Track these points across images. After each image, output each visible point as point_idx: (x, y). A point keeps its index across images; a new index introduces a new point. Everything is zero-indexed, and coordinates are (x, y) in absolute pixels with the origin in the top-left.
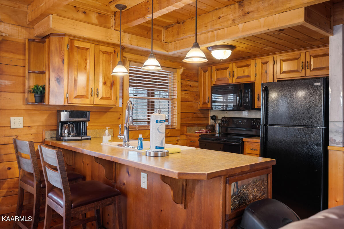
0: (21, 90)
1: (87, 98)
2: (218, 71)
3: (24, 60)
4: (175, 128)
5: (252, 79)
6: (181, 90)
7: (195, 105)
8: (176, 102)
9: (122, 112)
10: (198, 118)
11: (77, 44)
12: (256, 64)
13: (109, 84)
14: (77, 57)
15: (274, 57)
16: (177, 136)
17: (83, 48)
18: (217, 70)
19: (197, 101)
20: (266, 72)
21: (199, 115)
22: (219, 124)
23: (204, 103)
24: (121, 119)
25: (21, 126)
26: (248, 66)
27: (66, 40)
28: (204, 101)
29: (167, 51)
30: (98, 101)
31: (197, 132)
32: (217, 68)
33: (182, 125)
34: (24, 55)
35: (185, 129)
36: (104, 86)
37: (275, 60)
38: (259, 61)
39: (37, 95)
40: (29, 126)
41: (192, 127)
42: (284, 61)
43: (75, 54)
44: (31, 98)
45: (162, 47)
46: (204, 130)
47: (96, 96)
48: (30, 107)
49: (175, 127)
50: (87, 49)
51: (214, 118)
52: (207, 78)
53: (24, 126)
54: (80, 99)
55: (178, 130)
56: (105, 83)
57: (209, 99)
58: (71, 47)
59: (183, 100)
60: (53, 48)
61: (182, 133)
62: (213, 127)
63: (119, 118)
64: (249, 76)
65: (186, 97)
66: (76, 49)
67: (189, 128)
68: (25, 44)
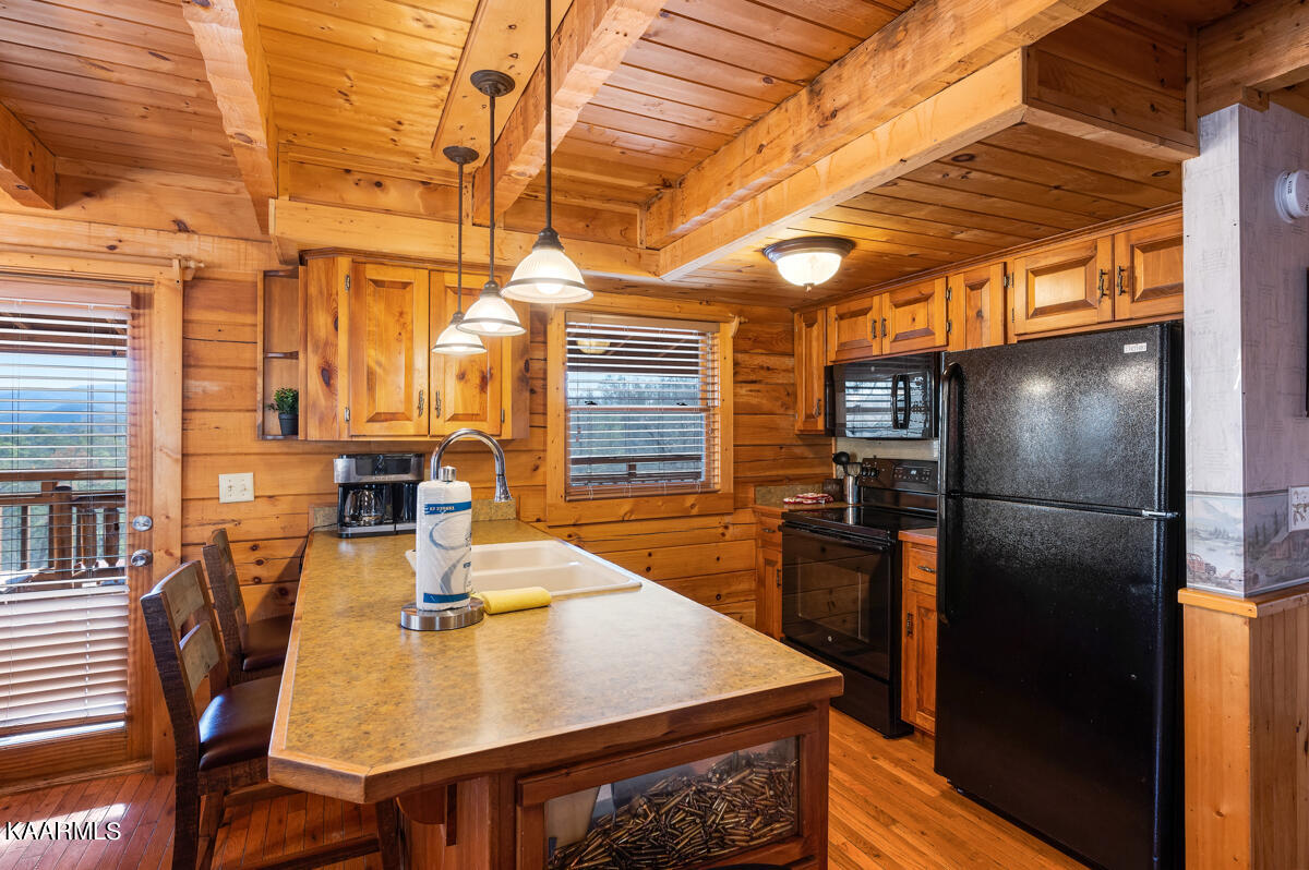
0: (247, 404)
1: (409, 419)
2: (842, 322)
3: (255, 325)
4: (716, 492)
5: (939, 340)
6: (735, 382)
7: (782, 422)
8: (718, 418)
9: (545, 451)
10: (798, 461)
11: (372, 272)
12: (948, 290)
13: (475, 379)
14: (374, 308)
15: (1005, 264)
16: (723, 514)
17: (393, 284)
18: (841, 317)
19: (791, 412)
20: (979, 314)
21: (798, 451)
22: (856, 479)
23: (809, 416)
24: (541, 470)
25: (249, 496)
26: (926, 298)
27: (344, 263)
28: (808, 412)
29: (655, 274)
30: (442, 427)
31: (786, 500)
32: (841, 312)
33: (737, 482)
34: (255, 312)
35: (749, 492)
36: (459, 386)
37: (1009, 272)
38: (958, 282)
39: (284, 416)
40: (270, 497)
41: (772, 488)
42: (1037, 272)
43: (369, 299)
44: (274, 422)
45: (638, 263)
46: (809, 496)
47: (434, 413)
48: (274, 447)
49: (717, 487)
50: (405, 285)
51: (844, 459)
52: (814, 344)
53: (256, 497)
54: (385, 424)
55: (725, 496)
56: (462, 377)
57: (819, 407)
58: (356, 282)
59: (739, 410)
60: (312, 290)
61: (738, 505)
62: (841, 483)
63: (536, 468)
64: (928, 332)
65: (754, 401)
66: (371, 288)
67: (763, 490)
68: (255, 284)
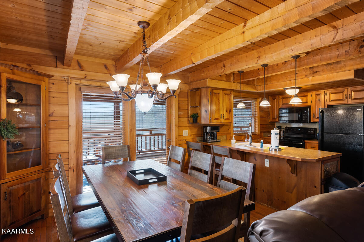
0: (187, 117)
1: (219, 119)
2: (284, 99)
3: (188, 101)
4: (256, 134)
5: (309, 104)
6: (260, 111)
7: (267, 120)
8: (257, 119)
9: (230, 126)
11: (215, 91)
12: (311, 95)
13: (228, 111)
14: (215, 98)
15: (325, 91)
16: (258, 139)
17: (217, 93)
18: (283, 98)
19: (268, 117)
20: (319, 100)
21: (270, 126)
22: (284, 132)
23: (274, 118)
24: (230, 130)
25: (187, 135)
26: (306, 96)
27: (210, 89)
28: (274, 117)
29: (258, 91)
30: (224, 121)
31: (269, 136)
32: (283, 97)
33: (261, 132)
34: (188, 98)
35: (262, 134)
36: (227, 113)
37: (325, 93)
38: (314, 94)
39: (194, 119)
40: (190, 135)
41: (266, 133)
42: (332, 93)
43: (214, 96)
44: (191, 120)
45: (255, 89)
47: (223, 118)
48: (191, 125)
49: (257, 133)
50: (219, 93)
51: (279, 127)
52: (276, 103)
53: (188, 135)
54: (216, 120)
55: (258, 135)
56: (227, 111)
57: (277, 116)
58: (212, 93)
59: (261, 117)
60: (203, 94)
61: (260, 137)
63: (229, 129)
64: (306, 102)
65: (262, 115)
66: (214, 94)
67: (264, 134)
68: (188, 93)
